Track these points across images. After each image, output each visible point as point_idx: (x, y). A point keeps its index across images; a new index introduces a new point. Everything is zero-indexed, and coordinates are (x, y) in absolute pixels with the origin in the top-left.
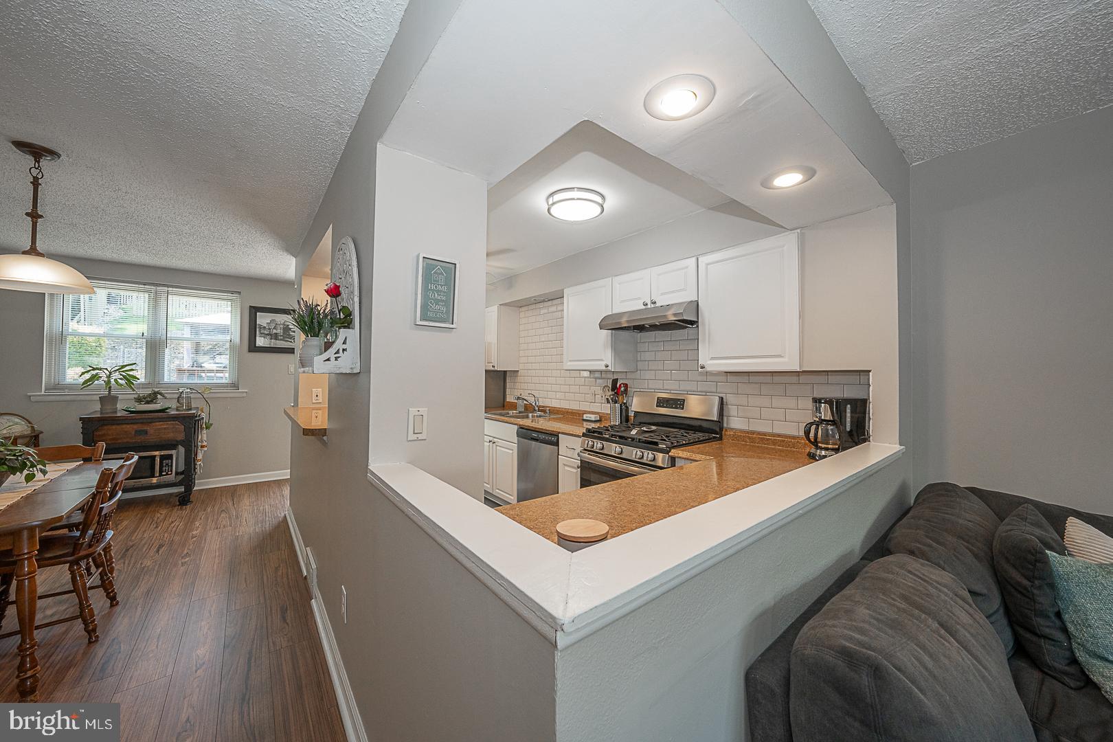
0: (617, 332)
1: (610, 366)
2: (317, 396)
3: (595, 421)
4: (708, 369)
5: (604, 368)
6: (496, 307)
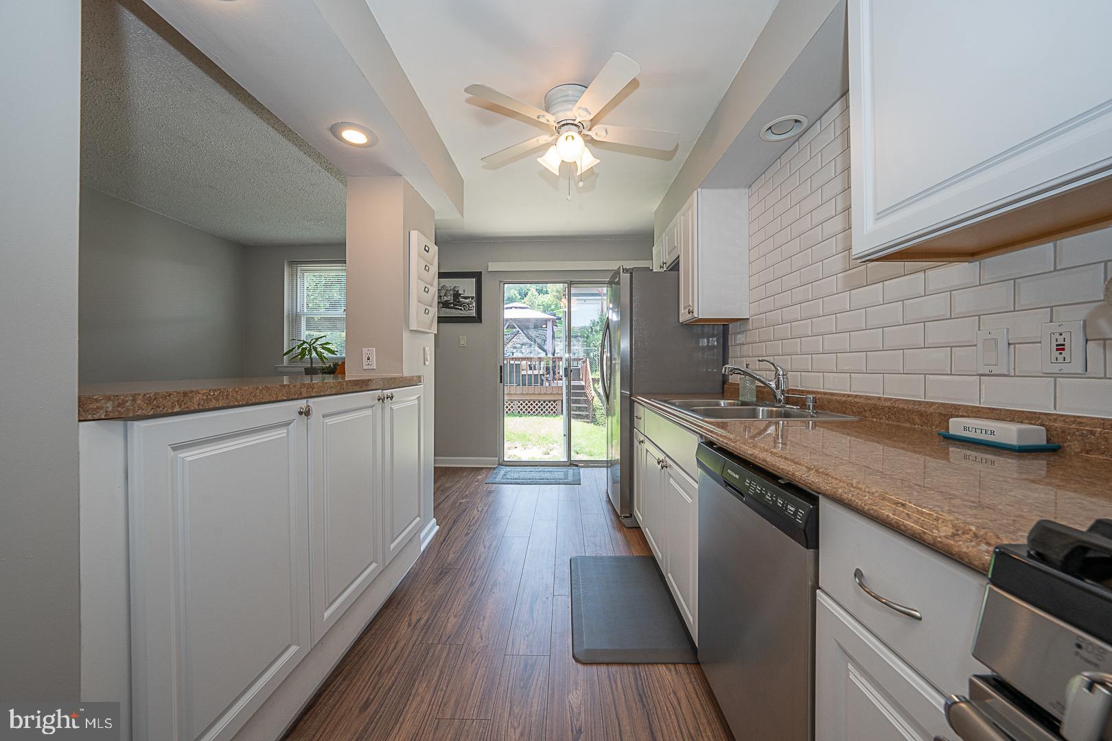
6: (696, 192)
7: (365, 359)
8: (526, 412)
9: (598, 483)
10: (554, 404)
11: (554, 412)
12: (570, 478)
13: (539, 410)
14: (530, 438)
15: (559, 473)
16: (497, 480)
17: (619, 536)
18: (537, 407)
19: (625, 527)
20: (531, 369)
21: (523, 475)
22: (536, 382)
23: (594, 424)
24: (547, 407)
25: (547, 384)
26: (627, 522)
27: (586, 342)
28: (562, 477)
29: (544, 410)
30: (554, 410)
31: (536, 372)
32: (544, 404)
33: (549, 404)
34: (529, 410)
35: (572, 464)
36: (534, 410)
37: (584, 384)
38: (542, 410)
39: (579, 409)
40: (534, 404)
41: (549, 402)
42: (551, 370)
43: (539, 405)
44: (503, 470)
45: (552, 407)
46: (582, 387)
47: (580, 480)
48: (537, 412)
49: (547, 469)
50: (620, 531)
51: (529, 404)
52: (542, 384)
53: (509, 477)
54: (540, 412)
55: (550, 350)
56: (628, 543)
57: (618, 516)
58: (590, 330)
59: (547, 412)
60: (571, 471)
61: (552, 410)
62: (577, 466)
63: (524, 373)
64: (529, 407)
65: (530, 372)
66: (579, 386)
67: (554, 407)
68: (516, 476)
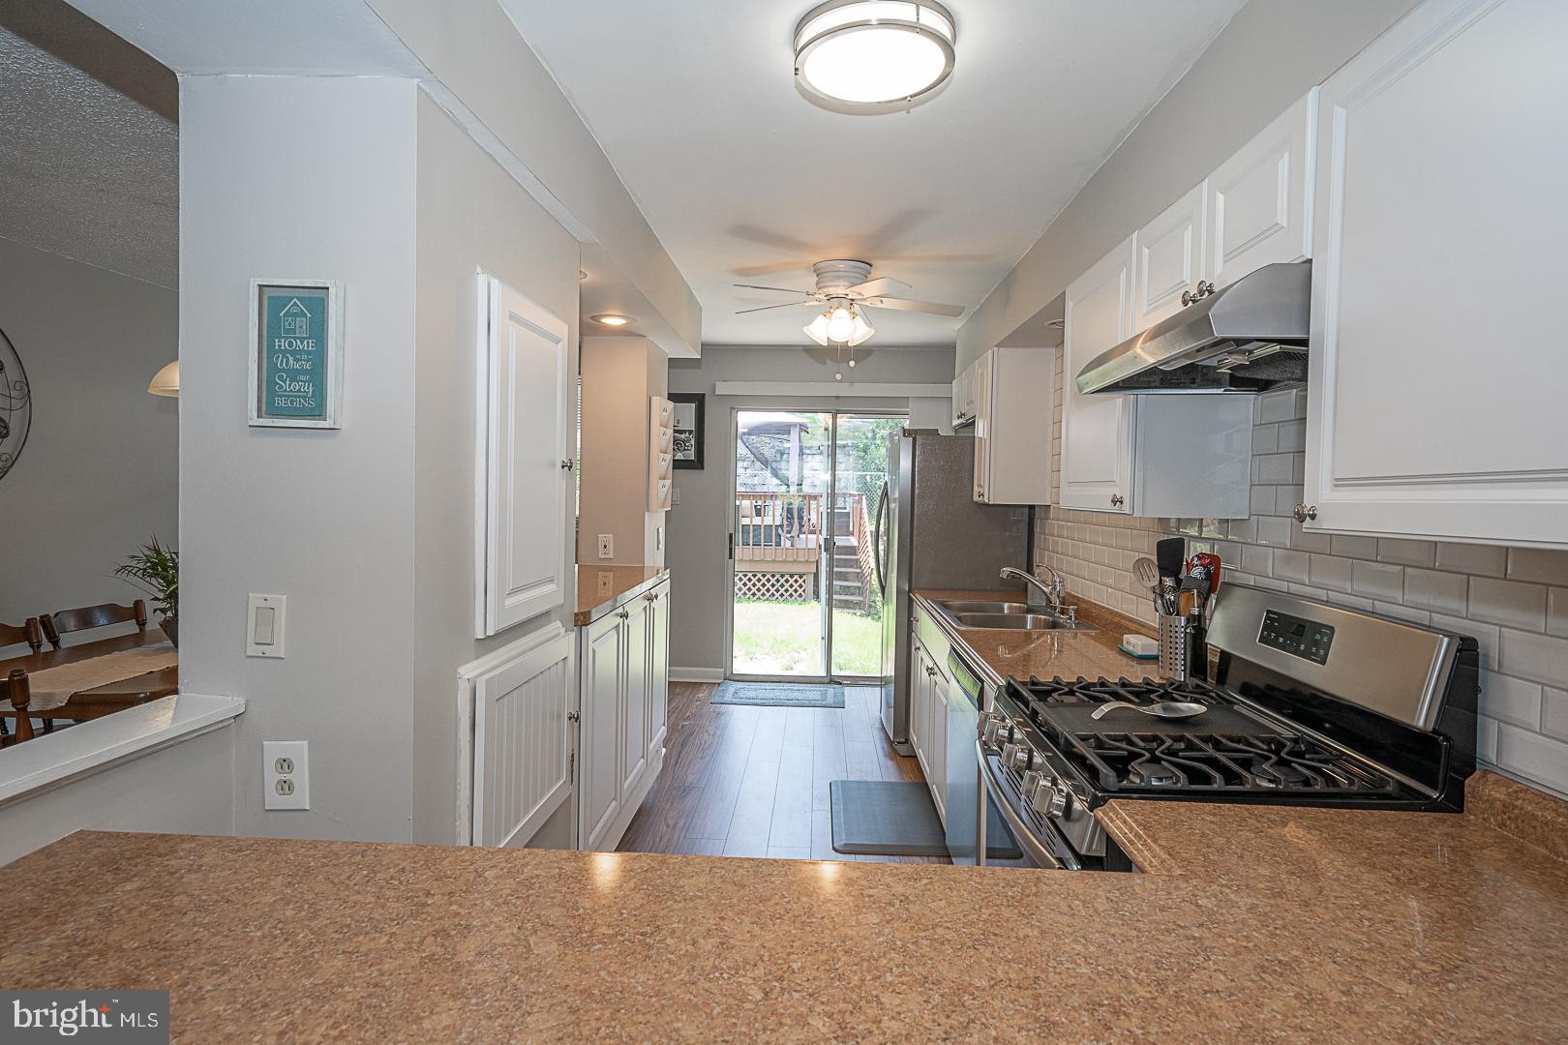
0: (1143, 395)
1: (1127, 501)
2: (605, 547)
3: (1143, 659)
4: (1327, 523)
5: (1109, 507)
6: (990, 352)
7: (601, 547)
8: (749, 594)
9: (869, 707)
10: (800, 581)
11: (800, 595)
12: (830, 700)
13: (773, 590)
14: (758, 641)
15: (813, 693)
16: (727, 699)
17: (890, 763)
18: (768, 585)
19: (899, 754)
20: (758, 514)
21: (761, 694)
22: (768, 539)
23: (873, 619)
24: (787, 586)
25: (788, 544)
26: (903, 749)
27: (863, 458)
28: (818, 697)
29: (782, 590)
30: (800, 591)
31: (768, 521)
32: (782, 581)
33: (792, 581)
34: (754, 589)
35: (832, 680)
36: (763, 590)
37: (856, 544)
38: (777, 591)
39: (846, 590)
40: (764, 580)
41: (792, 576)
42: (794, 517)
43: (773, 580)
44: (732, 687)
45: (796, 586)
46: (852, 550)
47: (843, 702)
48: (768, 595)
49: (797, 686)
50: (892, 759)
51: (754, 580)
52: (778, 544)
53: (742, 696)
54: (773, 595)
55: (794, 479)
56: (901, 770)
57: (891, 743)
58: (870, 435)
59: (786, 595)
60: (831, 690)
61: (796, 591)
62: (841, 684)
63: (746, 521)
64: (754, 585)
65: (757, 521)
66: (847, 547)
67: (801, 586)
68: (752, 694)
